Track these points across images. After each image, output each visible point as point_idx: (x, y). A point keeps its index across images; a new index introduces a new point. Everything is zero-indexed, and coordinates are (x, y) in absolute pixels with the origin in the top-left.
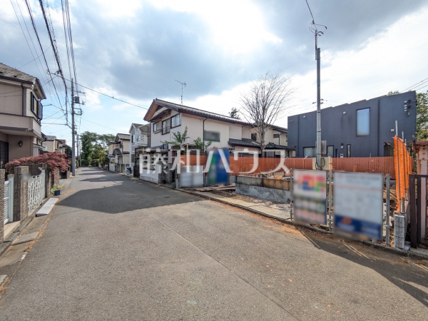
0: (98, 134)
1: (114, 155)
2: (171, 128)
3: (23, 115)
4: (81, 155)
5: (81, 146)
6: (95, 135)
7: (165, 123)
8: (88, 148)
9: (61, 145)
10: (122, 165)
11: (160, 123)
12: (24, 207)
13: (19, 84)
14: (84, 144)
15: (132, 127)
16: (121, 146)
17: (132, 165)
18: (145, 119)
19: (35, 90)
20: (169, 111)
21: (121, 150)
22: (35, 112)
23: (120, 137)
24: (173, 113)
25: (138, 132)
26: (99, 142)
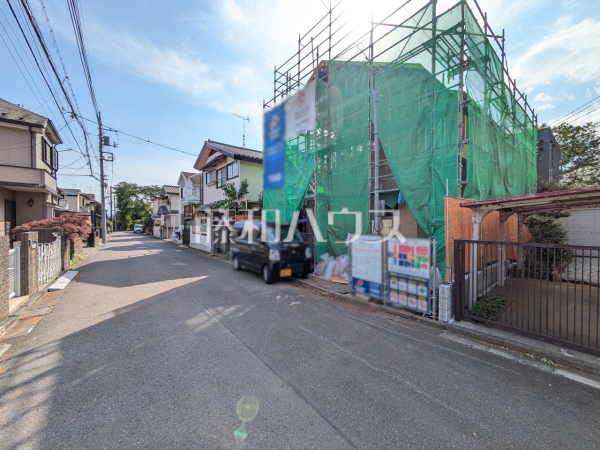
0: (139, 185)
1: (159, 215)
2: (228, 179)
3: (33, 167)
4: (116, 215)
5: (115, 202)
6: (135, 187)
7: (220, 172)
8: (126, 205)
9: (87, 202)
10: (170, 228)
11: (214, 173)
12: (34, 280)
13: (27, 128)
14: (120, 200)
15: (181, 178)
16: (169, 203)
17: (181, 229)
18: (196, 167)
19: (47, 134)
20: (224, 157)
21: (168, 207)
22: (48, 161)
23: (167, 190)
24: (230, 160)
25: (189, 183)
26: (141, 196)
